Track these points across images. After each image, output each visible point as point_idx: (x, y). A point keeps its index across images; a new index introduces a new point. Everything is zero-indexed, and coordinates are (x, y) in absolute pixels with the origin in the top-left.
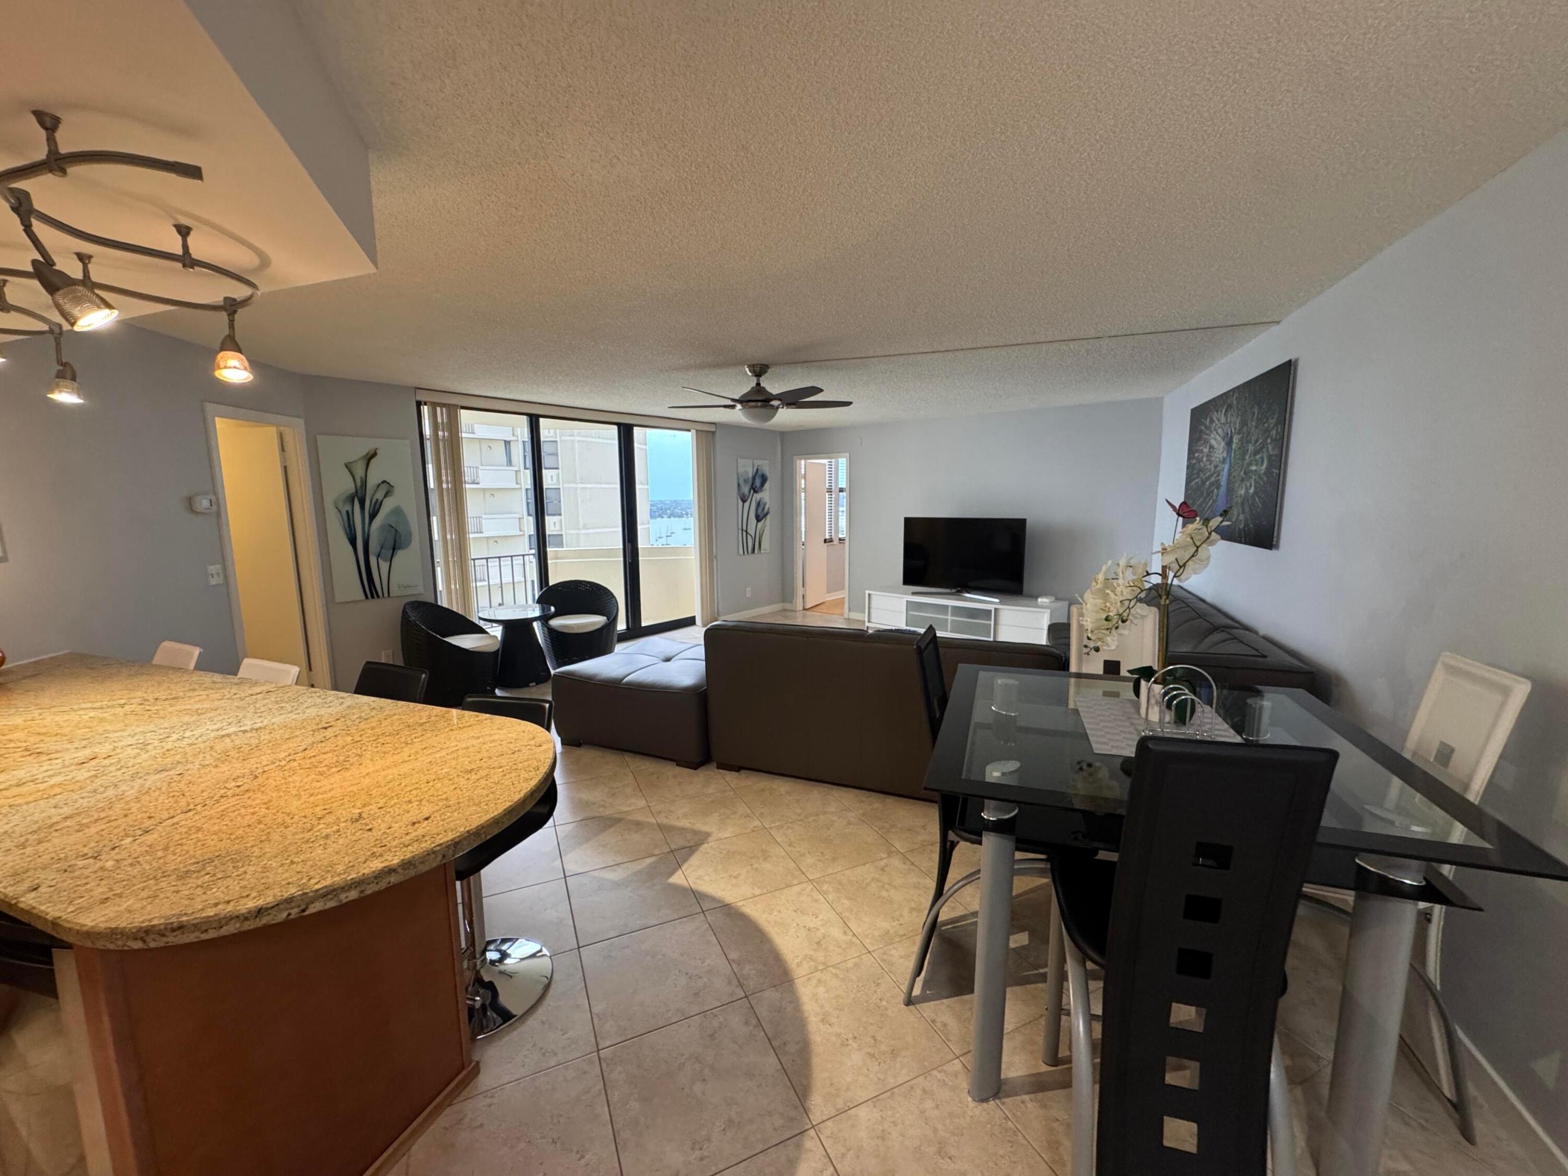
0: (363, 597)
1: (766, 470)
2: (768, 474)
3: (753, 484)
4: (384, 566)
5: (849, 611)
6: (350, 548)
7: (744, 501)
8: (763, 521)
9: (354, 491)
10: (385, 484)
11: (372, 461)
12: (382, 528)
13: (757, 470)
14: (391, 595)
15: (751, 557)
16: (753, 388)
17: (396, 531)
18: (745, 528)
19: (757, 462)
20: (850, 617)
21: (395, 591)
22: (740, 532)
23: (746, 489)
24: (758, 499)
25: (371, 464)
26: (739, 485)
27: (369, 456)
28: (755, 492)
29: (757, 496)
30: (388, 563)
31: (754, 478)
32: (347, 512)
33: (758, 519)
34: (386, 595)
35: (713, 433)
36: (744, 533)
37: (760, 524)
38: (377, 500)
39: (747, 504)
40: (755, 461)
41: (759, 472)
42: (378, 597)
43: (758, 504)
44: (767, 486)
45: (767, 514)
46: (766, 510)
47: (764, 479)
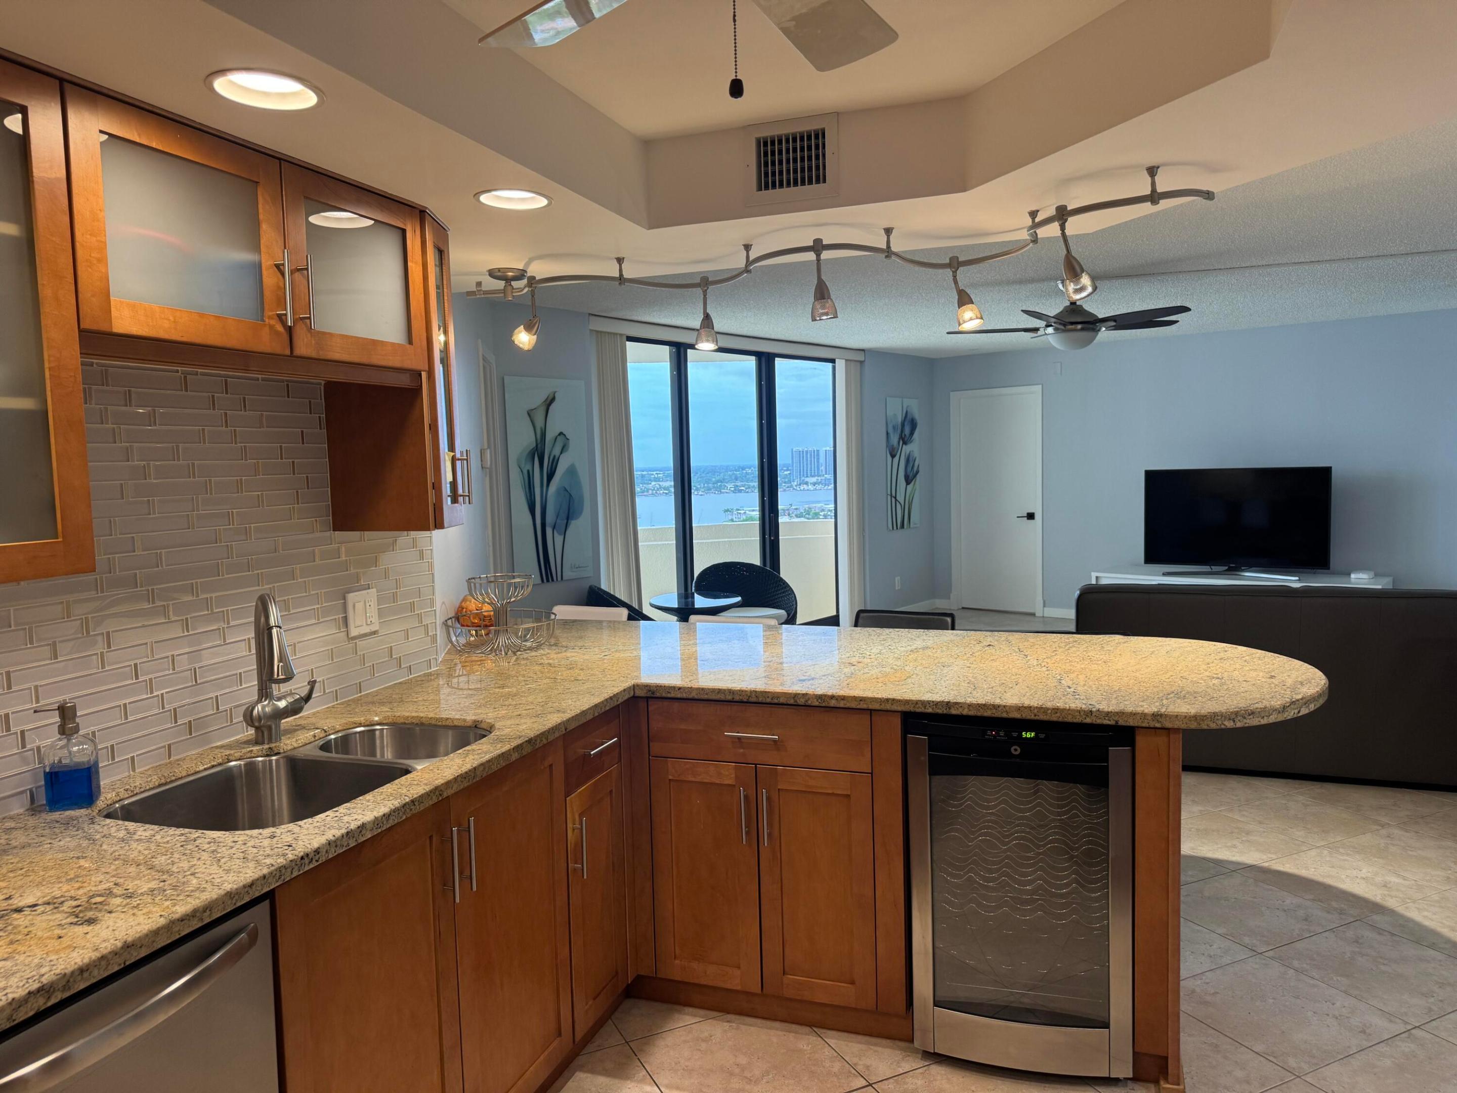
0: (540, 582)
1: (916, 414)
2: (917, 416)
3: (902, 431)
4: (559, 539)
5: (1044, 606)
6: (530, 517)
7: (893, 456)
8: (913, 483)
9: (534, 445)
10: (562, 436)
11: (551, 408)
12: (558, 492)
13: (907, 412)
14: (564, 579)
15: (900, 532)
16: (1066, 307)
17: (570, 495)
18: (894, 494)
19: (907, 402)
20: (1045, 615)
21: (567, 574)
22: (889, 497)
23: (895, 439)
24: (908, 453)
25: (550, 411)
26: (887, 433)
27: (548, 402)
28: (905, 443)
29: (907, 449)
30: (563, 537)
31: (903, 425)
32: (528, 471)
33: (908, 481)
34: (559, 578)
35: (861, 362)
36: (893, 500)
37: (910, 487)
38: (555, 456)
39: (896, 459)
40: (905, 400)
41: (909, 417)
42: (553, 580)
43: (908, 461)
44: (916, 435)
45: (917, 472)
46: (915, 469)
47: (914, 425)
